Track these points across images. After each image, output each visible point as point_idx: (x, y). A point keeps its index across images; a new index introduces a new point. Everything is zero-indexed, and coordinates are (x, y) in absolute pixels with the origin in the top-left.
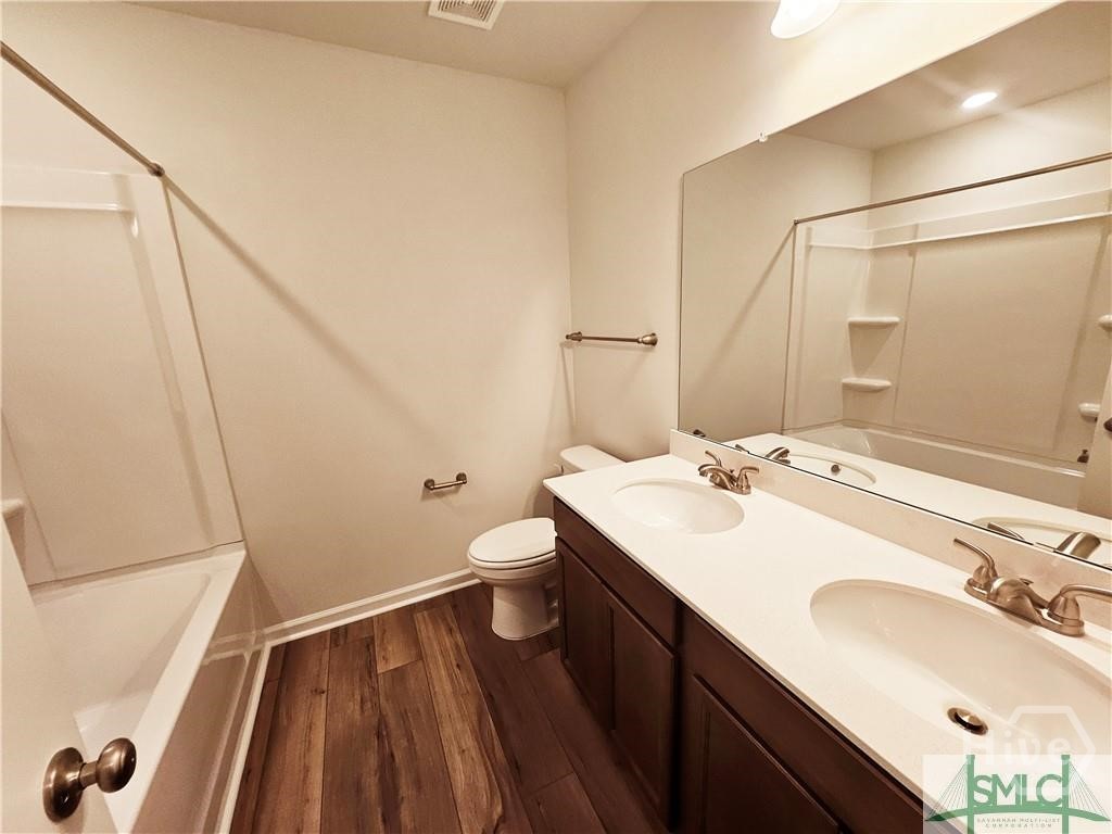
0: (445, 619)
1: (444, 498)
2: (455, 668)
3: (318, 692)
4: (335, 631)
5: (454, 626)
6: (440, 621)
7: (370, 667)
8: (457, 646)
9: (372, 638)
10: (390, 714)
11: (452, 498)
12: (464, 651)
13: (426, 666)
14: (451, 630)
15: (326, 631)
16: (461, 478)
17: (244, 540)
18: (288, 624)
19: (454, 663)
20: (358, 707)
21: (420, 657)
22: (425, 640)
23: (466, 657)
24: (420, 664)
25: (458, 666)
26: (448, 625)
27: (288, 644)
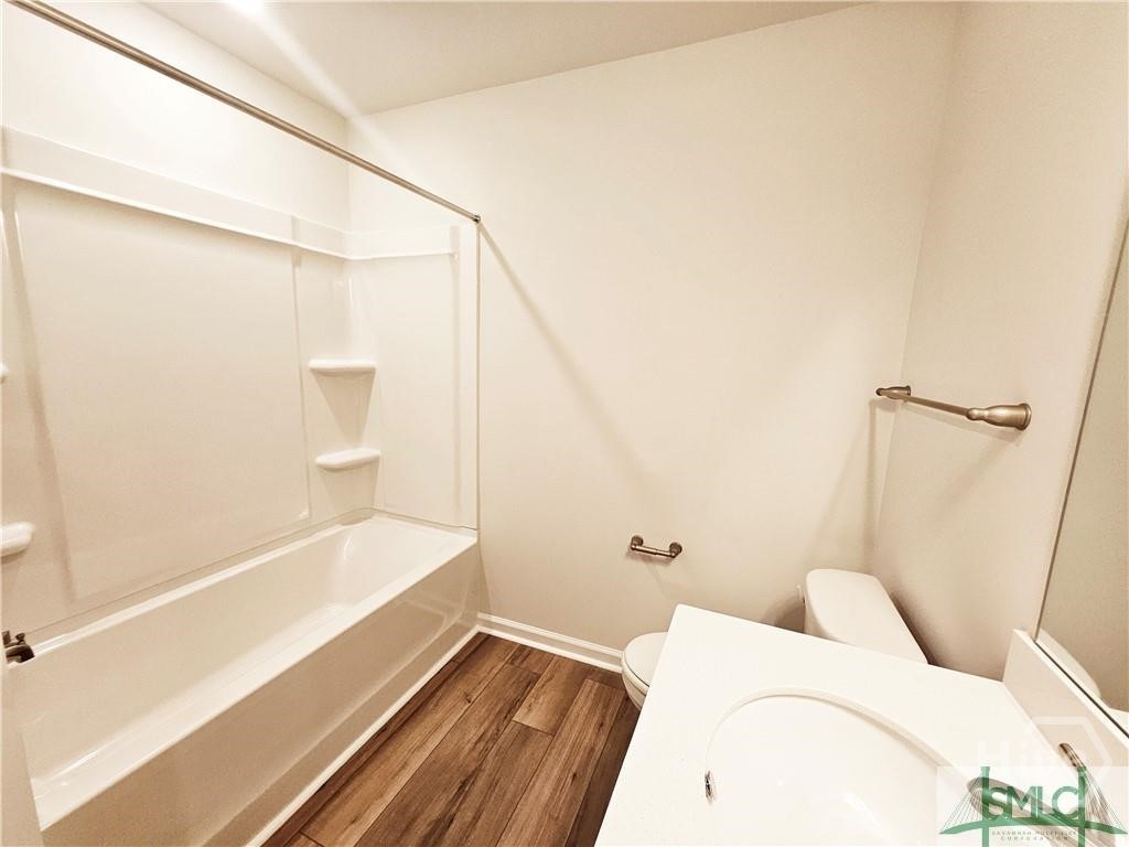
0: (606, 707)
1: (651, 565)
2: (571, 775)
3: (467, 698)
4: (523, 647)
5: (608, 722)
6: (601, 705)
7: (513, 706)
8: (592, 750)
9: (539, 677)
10: (487, 772)
11: (659, 568)
12: (593, 762)
13: (550, 746)
14: (601, 725)
15: (516, 643)
16: (676, 549)
17: (478, 529)
18: (494, 619)
19: (574, 769)
20: (475, 738)
21: (554, 732)
22: (573, 717)
23: (590, 770)
24: (548, 740)
25: (575, 775)
26: (604, 717)
27: (489, 636)
